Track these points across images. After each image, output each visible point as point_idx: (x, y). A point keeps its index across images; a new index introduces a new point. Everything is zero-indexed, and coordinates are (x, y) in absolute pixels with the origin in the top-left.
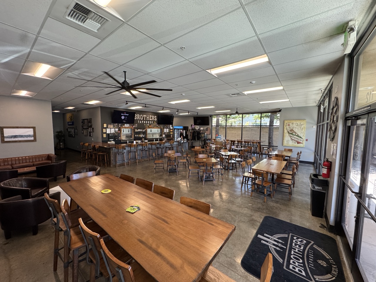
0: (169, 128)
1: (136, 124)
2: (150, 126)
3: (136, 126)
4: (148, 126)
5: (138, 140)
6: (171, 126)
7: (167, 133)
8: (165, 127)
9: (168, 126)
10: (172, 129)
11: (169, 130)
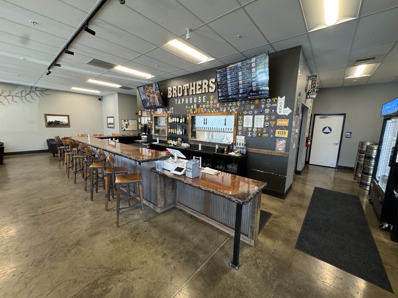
0: (267, 111)
1: (171, 107)
2: (199, 109)
3: (171, 111)
4: (194, 110)
6: (279, 105)
7: (257, 132)
8: (250, 109)
9: (266, 103)
10: (283, 117)
11: (265, 121)
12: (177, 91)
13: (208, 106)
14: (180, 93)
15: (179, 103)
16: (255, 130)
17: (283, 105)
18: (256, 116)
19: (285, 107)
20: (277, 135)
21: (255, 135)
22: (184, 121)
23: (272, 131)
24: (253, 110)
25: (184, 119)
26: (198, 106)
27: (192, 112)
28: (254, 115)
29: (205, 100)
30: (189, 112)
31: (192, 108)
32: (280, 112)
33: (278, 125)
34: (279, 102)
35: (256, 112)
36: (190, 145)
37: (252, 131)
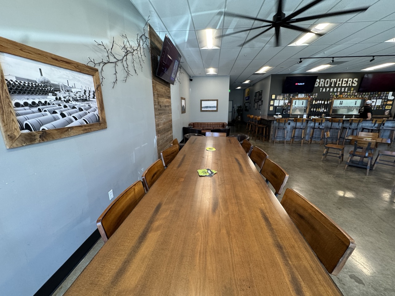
0: (384, 97)
1: (315, 93)
2: (342, 96)
3: (315, 96)
6: (389, 95)
7: (377, 107)
8: (375, 97)
9: (384, 94)
10: (391, 100)
11: (382, 102)
12: (324, 83)
13: (348, 94)
14: (327, 84)
15: (324, 90)
16: (376, 106)
17: (391, 95)
18: (377, 100)
19: (392, 96)
20: (386, 108)
21: (375, 109)
23: (384, 106)
24: (377, 97)
25: (329, 101)
26: (341, 94)
27: (335, 97)
28: (377, 99)
29: (347, 90)
30: (333, 97)
32: (389, 98)
33: (387, 104)
34: (390, 94)
35: (378, 98)
37: (374, 107)
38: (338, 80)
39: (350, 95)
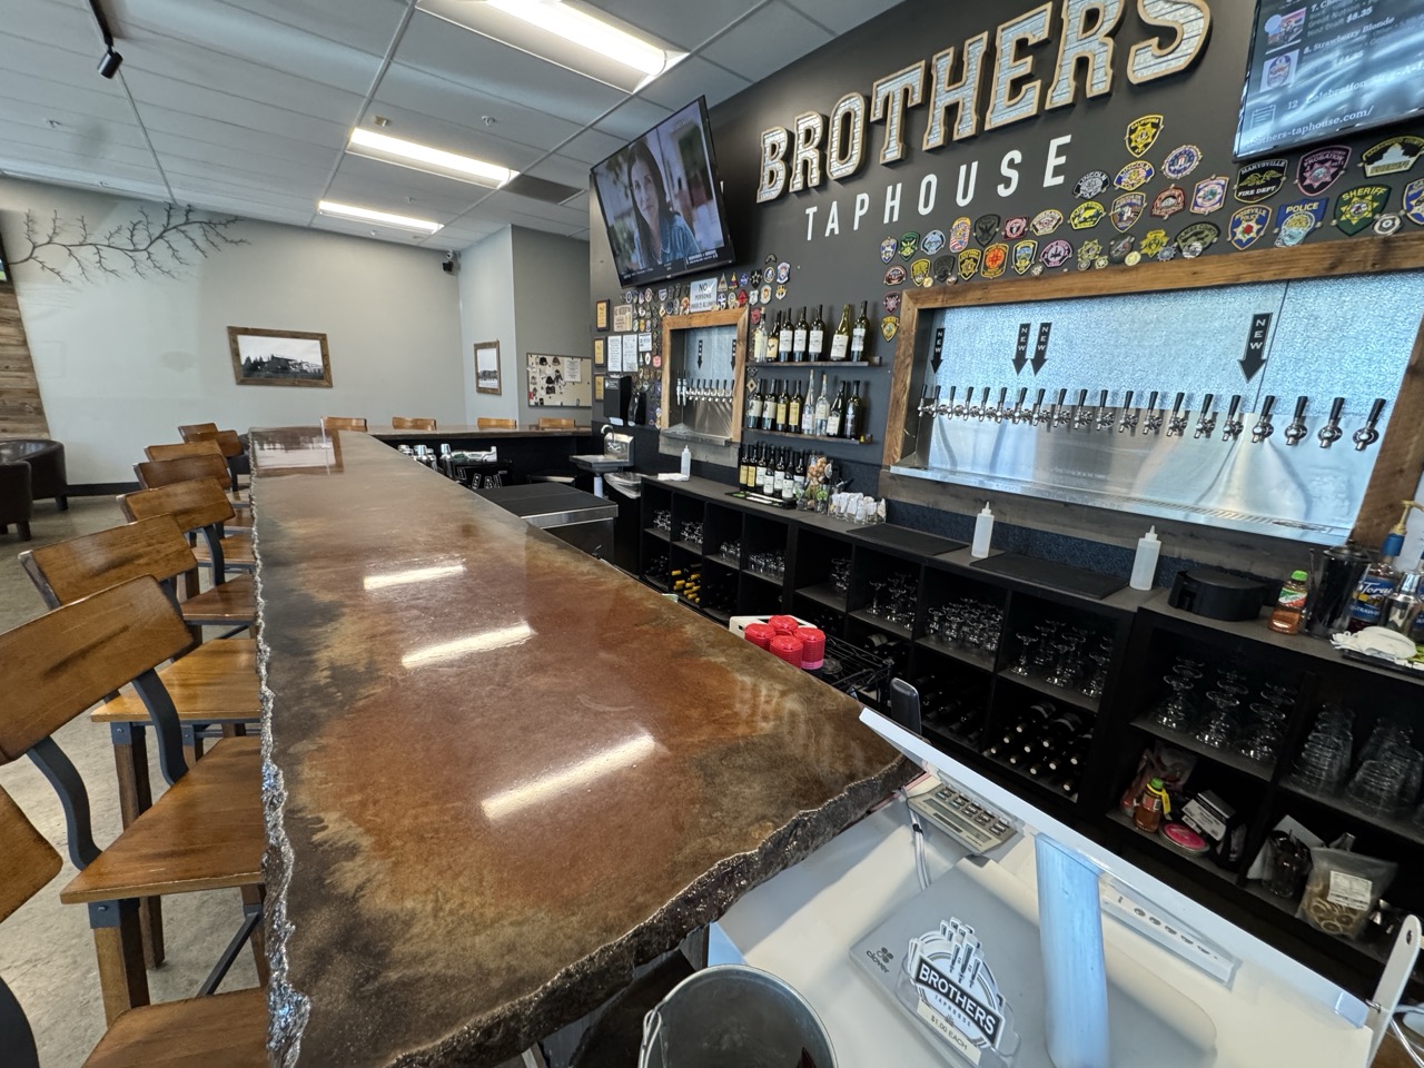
1: (776, 262)
2: (998, 249)
3: (774, 285)
4: (944, 264)
5: (772, 469)
12: (823, 146)
13: (1084, 215)
14: (844, 153)
15: (833, 225)
22: (858, 347)
25: (859, 332)
26: (986, 231)
27: (928, 283)
29: (1057, 171)
30: (906, 279)
31: (932, 250)
36: (889, 505)
38: (943, 64)
39: (1104, 231)
